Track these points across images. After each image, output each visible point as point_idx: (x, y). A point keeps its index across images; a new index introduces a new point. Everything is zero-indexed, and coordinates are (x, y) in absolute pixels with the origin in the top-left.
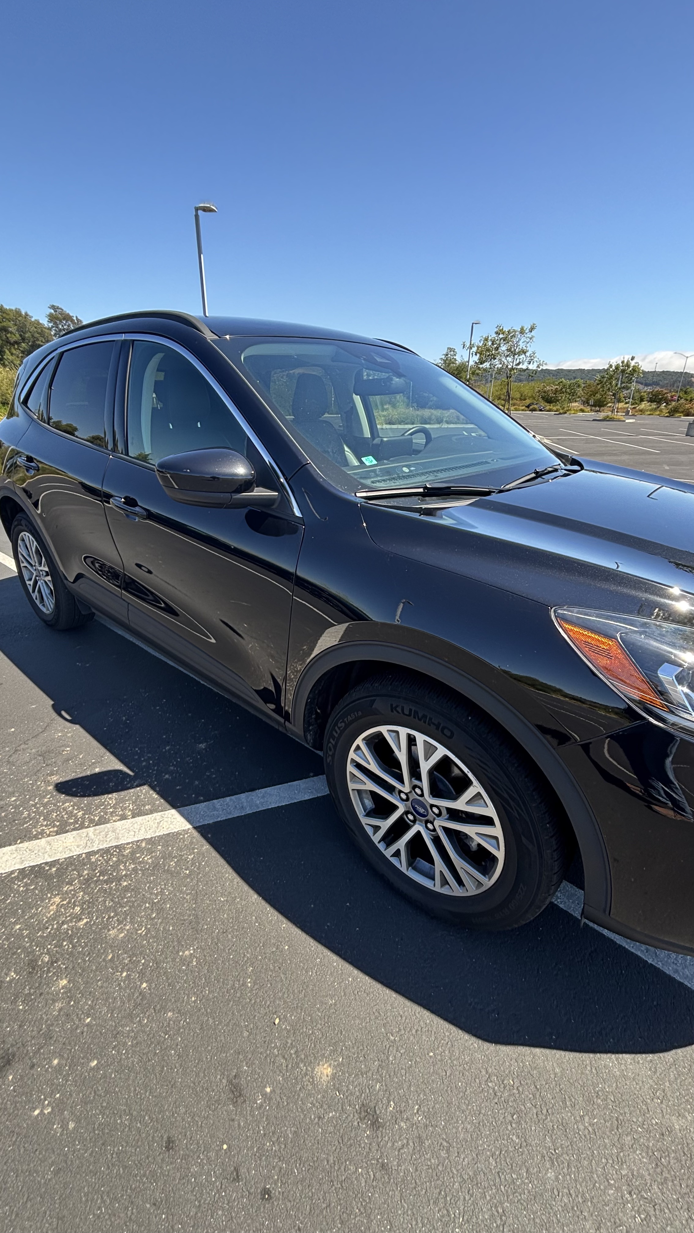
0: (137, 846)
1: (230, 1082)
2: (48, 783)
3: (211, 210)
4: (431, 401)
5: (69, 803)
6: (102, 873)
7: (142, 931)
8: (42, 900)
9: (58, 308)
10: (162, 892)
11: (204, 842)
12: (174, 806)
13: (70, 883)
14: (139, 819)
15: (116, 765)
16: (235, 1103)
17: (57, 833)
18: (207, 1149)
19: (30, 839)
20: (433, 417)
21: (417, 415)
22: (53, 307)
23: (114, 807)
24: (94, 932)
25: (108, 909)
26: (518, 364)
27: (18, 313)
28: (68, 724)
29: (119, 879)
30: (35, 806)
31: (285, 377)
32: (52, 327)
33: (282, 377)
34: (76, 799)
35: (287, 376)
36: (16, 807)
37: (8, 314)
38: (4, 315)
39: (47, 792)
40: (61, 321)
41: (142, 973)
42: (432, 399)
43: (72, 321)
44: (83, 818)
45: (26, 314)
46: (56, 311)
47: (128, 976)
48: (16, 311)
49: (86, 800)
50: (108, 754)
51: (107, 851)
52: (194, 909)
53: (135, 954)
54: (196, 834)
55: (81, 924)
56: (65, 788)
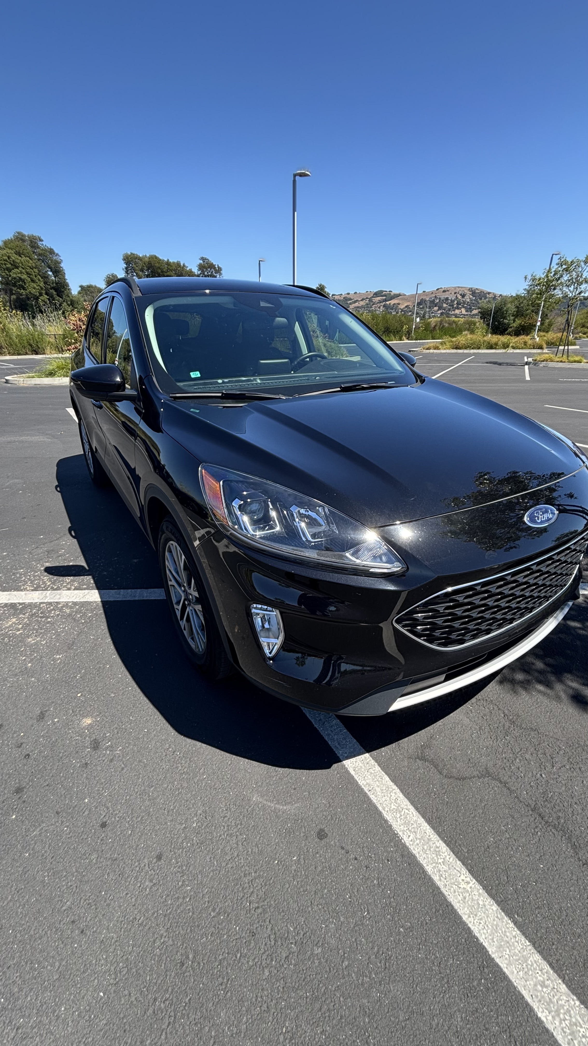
0: (66, 605)
1: (41, 712)
2: (42, 566)
3: (306, 175)
4: (511, 327)
5: (46, 578)
6: (41, 613)
7: (44, 643)
8: (7, 618)
9: (206, 259)
10: (64, 628)
11: (102, 609)
12: (98, 588)
13: (24, 614)
14: (76, 592)
15: (84, 564)
16: (38, 721)
17: (32, 590)
18: (15, 732)
19: (18, 591)
20: (500, 343)
21: (484, 341)
22: (202, 259)
23: (68, 584)
24: (22, 637)
25: (34, 629)
26: (580, 293)
27: (178, 264)
28: (71, 538)
29: (48, 617)
30: (29, 576)
31: (382, 307)
32: (201, 274)
33: (379, 308)
34: (51, 576)
35: (384, 306)
36: (21, 575)
37: (171, 266)
38: (169, 267)
39: (40, 570)
40: (207, 269)
41: (32, 660)
42: (511, 325)
43: (215, 268)
44: (49, 586)
45: (184, 265)
46: (204, 262)
47: (25, 659)
48: (177, 263)
49: (55, 578)
50: (82, 556)
51: (50, 604)
52: (75, 639)
53: (34, 651)
54: (100, 604)
55: (18, 633)
56: (49, 570)
